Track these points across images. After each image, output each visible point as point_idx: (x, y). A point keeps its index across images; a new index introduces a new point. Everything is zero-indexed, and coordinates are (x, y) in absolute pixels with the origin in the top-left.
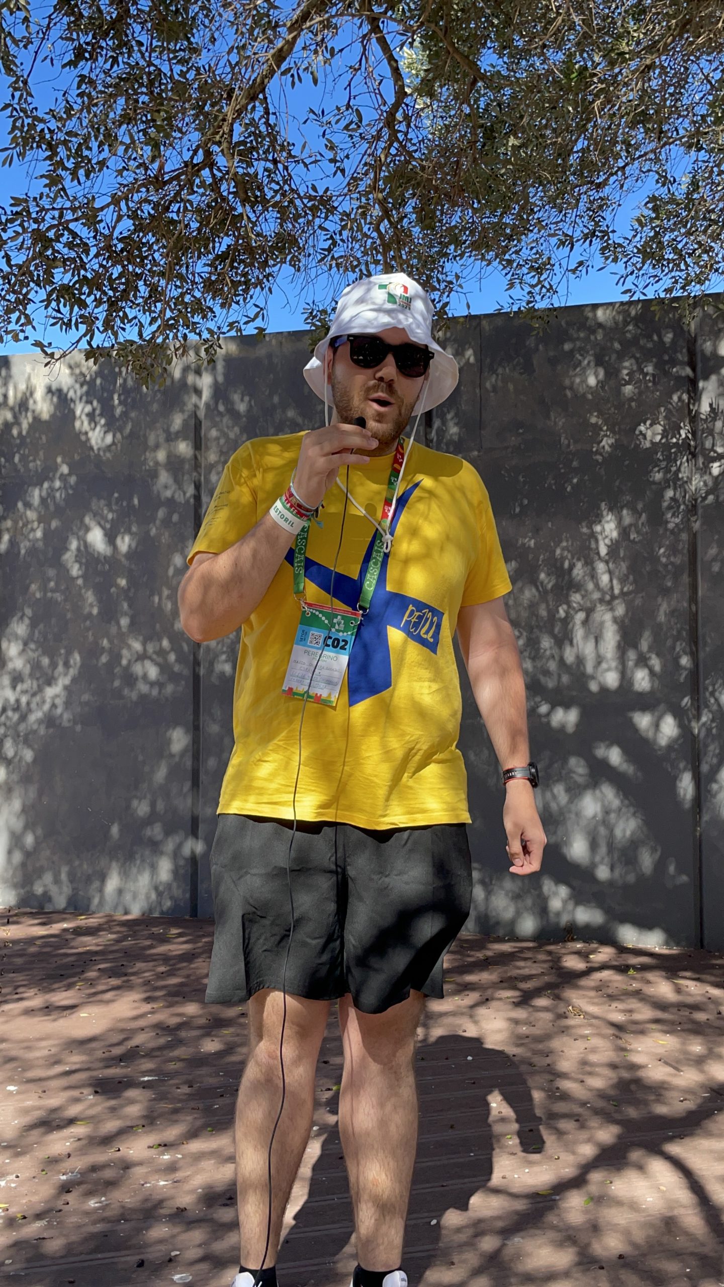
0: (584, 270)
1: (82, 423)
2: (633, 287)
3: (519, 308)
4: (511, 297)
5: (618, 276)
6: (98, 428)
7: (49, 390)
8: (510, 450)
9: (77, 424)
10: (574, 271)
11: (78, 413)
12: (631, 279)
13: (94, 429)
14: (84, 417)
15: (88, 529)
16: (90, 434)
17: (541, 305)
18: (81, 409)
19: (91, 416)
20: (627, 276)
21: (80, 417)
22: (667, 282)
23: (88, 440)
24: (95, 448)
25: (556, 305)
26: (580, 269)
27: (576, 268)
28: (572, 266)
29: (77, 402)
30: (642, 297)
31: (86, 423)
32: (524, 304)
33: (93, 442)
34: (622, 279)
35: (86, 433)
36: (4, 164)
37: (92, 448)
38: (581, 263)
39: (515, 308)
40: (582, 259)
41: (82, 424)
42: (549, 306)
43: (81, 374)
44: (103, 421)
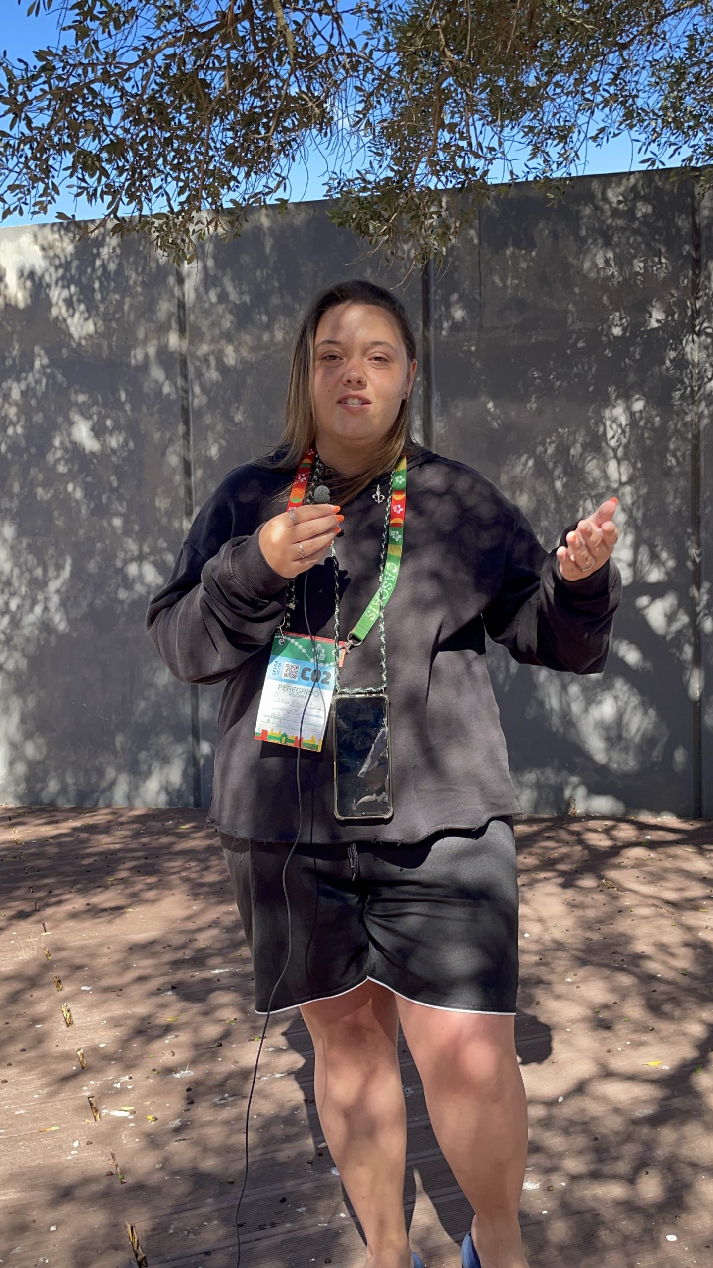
0: (605, 138)
1: (60, 308)
2: (652, 156)
3: (535, 178)
4: (527, 166)
5: (640, 144)
6: (77, 315)
7: (21, 274)
8: (510, 329)
9: (55, 312)
10: (594, 139)
11: (54, 300)
12: (653, 147)
13: (73, 316)
14: (61, 303)
15: (71, 423)
16: (69, 321)
17: (557, 175)
18: (57, 294)
19: (69, 302)
20: (649, 143)
21: (57, 304)
22: (686, 152)
23: (67, 327)
24: (76, 336)
25: (574, 175)
26: (600, 136)
27: (598, 134)
28: (592, 133)
29: (53, 287)
30: (661, 167)
31: (64, 310)
32: (540, 173)
33: (73, 330)
34: (644, 148)
35: (65, 320)
37: (71, 336)
38: (602, 130)
39: (531, 178)
40: (602, 125)
41: (59, 310)
42: (565, 175)
43: (57, 256)
44: (82, 307)
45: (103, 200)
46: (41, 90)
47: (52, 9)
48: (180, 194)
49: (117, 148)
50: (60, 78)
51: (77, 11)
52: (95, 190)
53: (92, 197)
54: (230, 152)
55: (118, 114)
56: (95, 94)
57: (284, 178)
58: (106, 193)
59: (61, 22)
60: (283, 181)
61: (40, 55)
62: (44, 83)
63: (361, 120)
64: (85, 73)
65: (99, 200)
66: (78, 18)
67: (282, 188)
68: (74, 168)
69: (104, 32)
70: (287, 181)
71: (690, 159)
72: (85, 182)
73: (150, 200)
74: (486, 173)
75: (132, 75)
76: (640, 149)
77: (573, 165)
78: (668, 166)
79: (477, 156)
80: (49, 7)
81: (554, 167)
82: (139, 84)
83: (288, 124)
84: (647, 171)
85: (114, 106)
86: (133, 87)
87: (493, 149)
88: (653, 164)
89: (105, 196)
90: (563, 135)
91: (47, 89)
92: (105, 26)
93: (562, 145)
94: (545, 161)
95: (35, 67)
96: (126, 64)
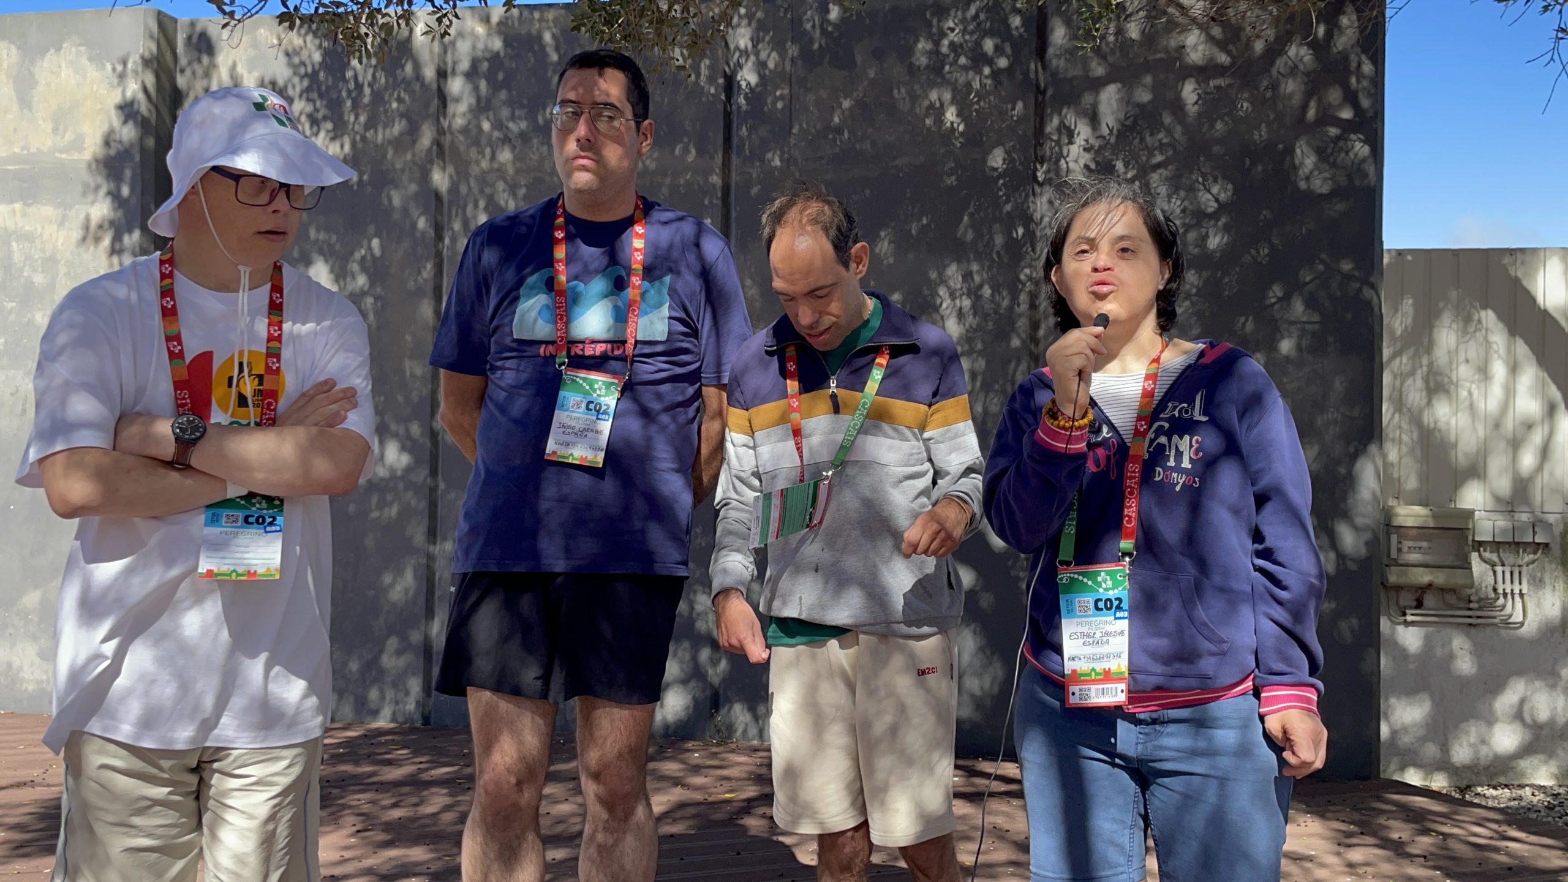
6: (322, 134)
7: (262, 78)
15: (309, 263)
44: (329, 125)
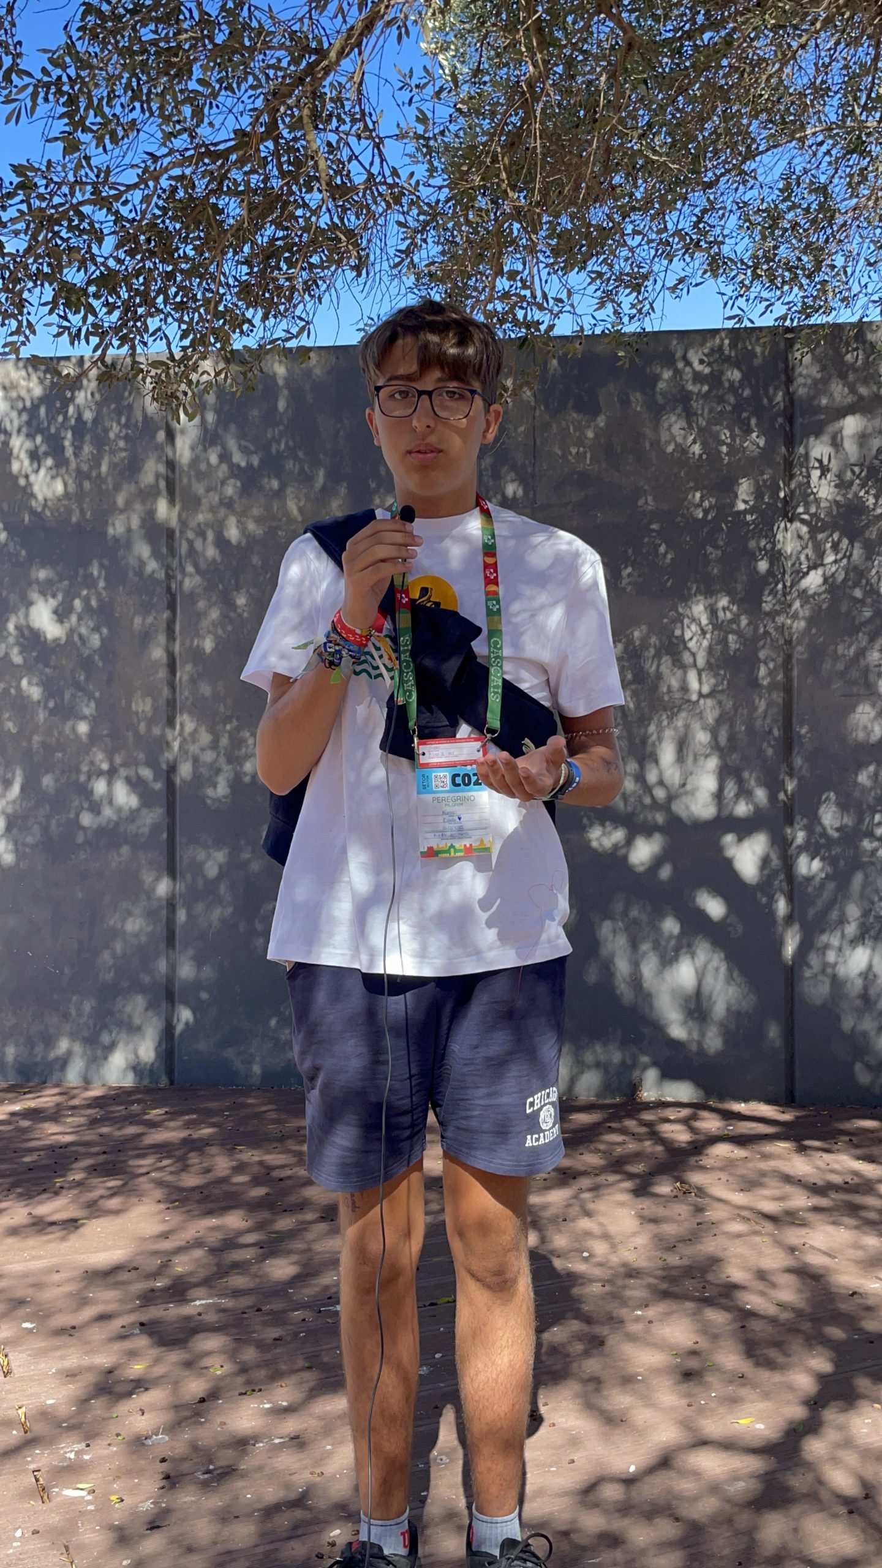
0: (685, 289)
1: (22, 462)
2: (741, 313)
3: (603, 331)
4: (594, 317)
5: (726, 298)
6: (42, 472)
8: (570, 508)
9: (15, 467)
10: (673, 289)
11: (15, 451)
12: (741, 302)
13: (37, 471)
14: (23, 455)
15: (30, 604)
16: (32, 478)
17: (630, 328)
18: (18, 444)
19: (34, 456)
20: (737, 298)
21: (18, 456)
22: (779, 310)
23: (29, 484)
24: (40, 497)
26: (680, 287)
27: (677, 285)
28: (670, 283)
29: (14, 435)
30: (749, 325)
31: (26, 464)
32: (609, 326)
33: (36, 489)
34: (730, 303)
35: (27, 477)
36: (8, 121)
37: (33, 495)
38: (681, 281)
39: (598, 331)
40: (683, 274)
41: (21, 464)
42: (638, 330)
43: (20, 398)
44: (49, 462)
45: (88, 342)
46: (19, 210)
47: (35, 116)
48: (182, 338)
49: (108, 281)
50: (41, 197)
51: (66, 121)
52: (80, 330)
53: (75, 337)
54: (245, 290)
55: (110, 242)
56: (82, 217)
57: (308, 323)
58: (92, 334)
59: (46, 133)
60: (306, 327)
61: (17, 169)
62: (22, 202)
63: (403, 260)
64: (72, 194)
65: (83, 342)
66: (67, 129)
67: (306, 332)
68: (54, 303)
69: (97, 147)
70: (311, 326)
71: (784, 318)
72: (69, 321)
73: (145, 344)
74: (551, 327)
75: (129, 198)
76: (726, 304)
77: (647, 319)
78: (757, 325)
79: (541, 308)
80: (32, 113)
81: (626, 320)
82: (138, 208)
83: (315, 259)
84: (733, 328)
85: (106, 231)
86: (131, 211)
87: (561, 301)
88: (740, 321)
89: (91, 338)
90: (636, 282)
91: (26, 211)
92: (100, 141)
93: (635, 294)
94: (616, 313)
95: (11, 183)
96: (122, 185)
